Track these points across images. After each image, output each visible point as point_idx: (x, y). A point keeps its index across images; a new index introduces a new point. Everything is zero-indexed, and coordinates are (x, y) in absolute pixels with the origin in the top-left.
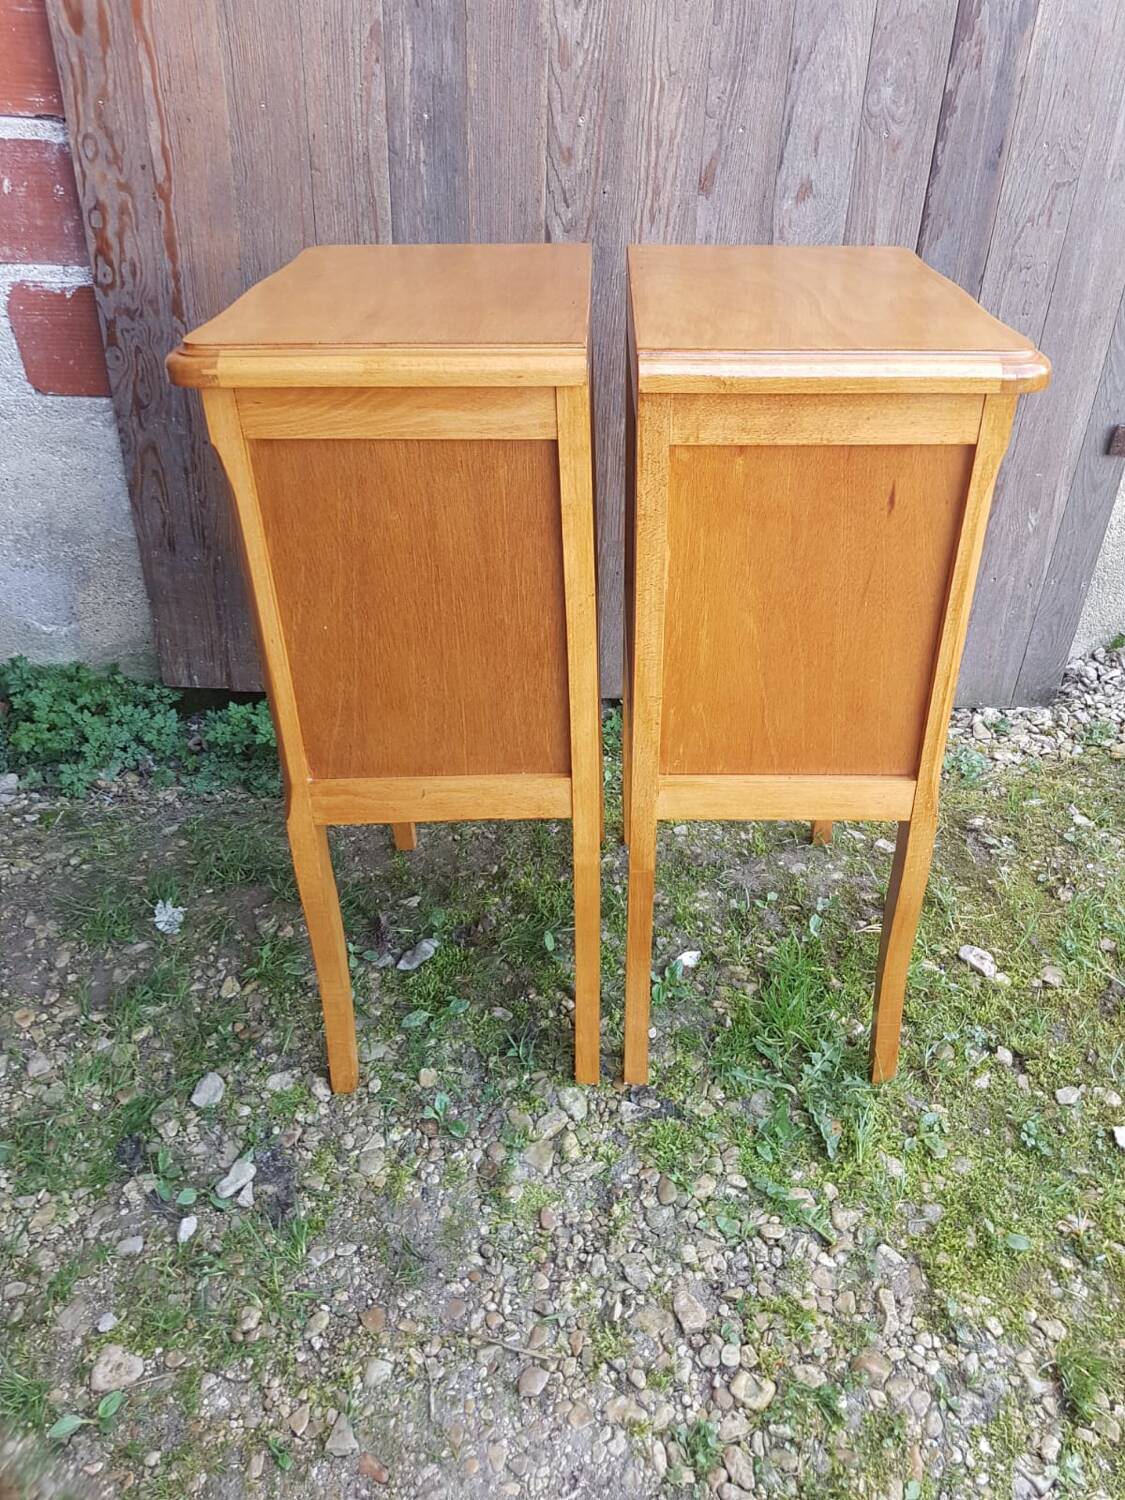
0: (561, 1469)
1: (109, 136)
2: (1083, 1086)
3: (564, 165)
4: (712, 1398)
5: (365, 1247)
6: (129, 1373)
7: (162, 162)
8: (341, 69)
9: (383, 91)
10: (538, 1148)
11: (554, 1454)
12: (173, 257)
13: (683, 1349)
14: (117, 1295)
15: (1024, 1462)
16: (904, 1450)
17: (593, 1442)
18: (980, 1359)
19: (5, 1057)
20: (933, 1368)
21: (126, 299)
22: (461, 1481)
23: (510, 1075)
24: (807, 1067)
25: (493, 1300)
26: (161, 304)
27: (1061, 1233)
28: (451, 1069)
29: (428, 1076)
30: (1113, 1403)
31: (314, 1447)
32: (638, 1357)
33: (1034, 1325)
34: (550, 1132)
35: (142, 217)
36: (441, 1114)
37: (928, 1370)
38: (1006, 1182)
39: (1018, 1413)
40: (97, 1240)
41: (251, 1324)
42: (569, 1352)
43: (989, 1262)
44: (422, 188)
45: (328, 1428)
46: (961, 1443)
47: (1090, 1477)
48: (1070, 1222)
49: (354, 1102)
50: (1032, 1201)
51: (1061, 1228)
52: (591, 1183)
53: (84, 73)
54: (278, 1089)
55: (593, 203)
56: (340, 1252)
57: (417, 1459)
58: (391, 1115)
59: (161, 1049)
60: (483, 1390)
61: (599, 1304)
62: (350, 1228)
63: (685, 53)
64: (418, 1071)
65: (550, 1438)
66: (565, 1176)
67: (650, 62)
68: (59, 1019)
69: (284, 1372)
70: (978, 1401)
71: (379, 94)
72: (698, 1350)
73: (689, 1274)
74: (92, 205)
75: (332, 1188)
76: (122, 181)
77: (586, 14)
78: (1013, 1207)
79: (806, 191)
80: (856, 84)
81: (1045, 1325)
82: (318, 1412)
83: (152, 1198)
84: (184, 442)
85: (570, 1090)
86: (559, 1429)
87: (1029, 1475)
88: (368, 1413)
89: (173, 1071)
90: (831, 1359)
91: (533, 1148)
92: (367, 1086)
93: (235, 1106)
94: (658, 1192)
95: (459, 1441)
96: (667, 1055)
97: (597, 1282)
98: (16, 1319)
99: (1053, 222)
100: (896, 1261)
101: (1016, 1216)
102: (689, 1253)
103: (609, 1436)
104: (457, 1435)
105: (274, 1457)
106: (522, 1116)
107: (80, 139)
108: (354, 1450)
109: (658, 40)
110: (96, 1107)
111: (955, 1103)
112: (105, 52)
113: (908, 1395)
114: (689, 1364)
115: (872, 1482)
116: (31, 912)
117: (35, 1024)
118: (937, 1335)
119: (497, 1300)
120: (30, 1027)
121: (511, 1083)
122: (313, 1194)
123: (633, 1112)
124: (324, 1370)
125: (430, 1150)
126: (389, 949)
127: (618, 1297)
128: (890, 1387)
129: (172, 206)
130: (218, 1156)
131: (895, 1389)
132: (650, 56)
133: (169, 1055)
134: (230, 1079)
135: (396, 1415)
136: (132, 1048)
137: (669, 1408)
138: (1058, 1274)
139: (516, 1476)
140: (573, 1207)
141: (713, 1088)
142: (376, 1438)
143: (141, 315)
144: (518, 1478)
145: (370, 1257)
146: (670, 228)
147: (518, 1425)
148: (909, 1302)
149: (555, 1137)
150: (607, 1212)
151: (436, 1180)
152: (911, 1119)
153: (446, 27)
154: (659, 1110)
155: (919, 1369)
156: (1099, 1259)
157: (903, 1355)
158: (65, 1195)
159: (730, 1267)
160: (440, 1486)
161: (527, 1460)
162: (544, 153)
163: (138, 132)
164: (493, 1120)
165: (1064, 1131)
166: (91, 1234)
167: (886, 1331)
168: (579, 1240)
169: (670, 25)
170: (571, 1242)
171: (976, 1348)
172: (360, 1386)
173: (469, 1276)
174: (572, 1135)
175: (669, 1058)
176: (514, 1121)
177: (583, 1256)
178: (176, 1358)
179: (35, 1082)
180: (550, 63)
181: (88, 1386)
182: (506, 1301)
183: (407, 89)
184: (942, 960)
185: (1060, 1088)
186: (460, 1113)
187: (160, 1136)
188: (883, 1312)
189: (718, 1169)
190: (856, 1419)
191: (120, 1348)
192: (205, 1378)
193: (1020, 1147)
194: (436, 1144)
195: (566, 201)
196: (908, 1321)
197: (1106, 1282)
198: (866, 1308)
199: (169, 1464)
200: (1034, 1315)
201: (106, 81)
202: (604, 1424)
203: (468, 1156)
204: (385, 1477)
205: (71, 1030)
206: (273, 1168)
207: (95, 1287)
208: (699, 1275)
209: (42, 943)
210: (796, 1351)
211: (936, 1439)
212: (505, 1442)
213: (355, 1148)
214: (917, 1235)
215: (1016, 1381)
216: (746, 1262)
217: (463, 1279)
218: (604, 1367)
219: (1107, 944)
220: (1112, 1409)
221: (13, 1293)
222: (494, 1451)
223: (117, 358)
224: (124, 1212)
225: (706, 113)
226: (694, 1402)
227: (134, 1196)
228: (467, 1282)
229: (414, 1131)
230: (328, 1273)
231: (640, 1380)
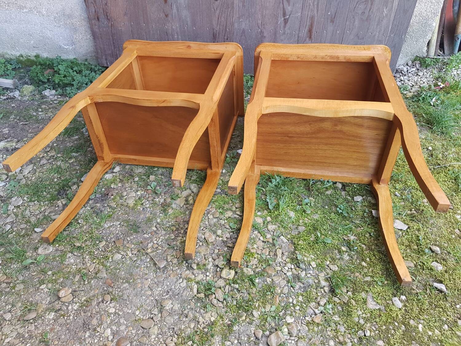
0: (165, 289)
4: (216, 274)
5: (122, 223)
6: (48, 250)
10: (181, 200)
11: (164, 285)
13: (210, 259)
15: (313, 304)
16: (273, 296)
17: (176, 283)
18: (306, 273)
19: (33, 165)
20: (289, 274)
22: (134, 289)
24: (270, 184)
25: (156, 240)
27: (345, 239)
28: (160, 176)
29: (152, 178)
30: (348, 291)
31: (94, 275)
32: (196, 260)
33: (327, 265)
34: (185, 195)
36: (153, 188)
37: (287, 274)
38: (330, 223)
39: (315, 290)
40: (48, 215)
42: (175, 257)
43: (316, 245)
45: (99, 270)
46: (293, 297)
47: (334, 311)
48: (348, 237)
49: (129, 183)
50: (336, 229)
51: (344, 238)
54: (108, 178)
56: (114, 224)
57: (123, 282)
58: (139, 188)
59: (76, 165)
62: (119, 217)
64: (149, 176)
65: (163, 280)
66: (187, 208)
68: (50, 156)
69: (90, 255)
70: (302, 285)
72: (214, 260)
75: (117, 206)
78: (329, 230)
81: (331, 266)
82: (97, 266)
83: (65, 205)
85: (194, 185)
86: (167, 278)
87: (313, 309)
88: (112, 268)
89: (78, 172)
90: (256, 267)
91: (179, 199)
92: (134, 179)
94: (214, 214)
100: (285, 242)
101: (330, 233)
102: (219, 232)
103: (181, 281)
104: (136, 277)
105: (82, 276)
106: (177, 191)
108: (105, 277)
110: (55, 180)
111: (318, 197)
113: (279, 281)
114: (211, 264)
115: (260, 304)
118: (293, 265)
119: (157, 240)
122: (110, 207)
125: (148, 197)
128: (274, 278)
131: (275, 279)
133: (78, 167)
135: (120, 269)
136: (68, 165)
137: (202, 275)
138: (340, 252)
139: (151, 289)
142: (112, 275)
144: (151, 290)
145: (123, 226)
147: (155, 276)
149: (186, 197)
151: (148, 206)
152: (301, 201)
154: (220, 192)
155: (285, 274)
156: (355, 248)
157: (280, 269)
158: (42, 203)
160: (128, 289)
161: (155, 285)
164: (169, 191)
165: (354, 209)
166: (46, 214)
167: (276, 261)
170: (184, 226)
171: (305, 270)
172: (111, 260)
173: (151, 233)
174: (192, 197)
175: (228, 178)
176: (175, 192)
178: (62, 248)
181: (37, 253)
182: (160, 241)
185: (356, 196)
187: (71, 189)
188: (277, 256)
189: (234, 209)
190: (260, 286)
191: (46, 244)
192: (68, 254)
193: (337, 213)
194: (151, 196)
196: (285, 259)
197: (356, 256)
198: (272, 254)
199: (53, 275)
200: (328, 263)
202: (180, 278)
203: (160, 200)
204: (112, 285)
205: (52, 159)
206: (101, 199)
207: (44, 227)
211: (285, 294)
212: (150, 280)
213: (126, 195)
214: (294, 235)
215: (316, 281)
217: (149, 233)
218: (185, 262)
220: (347, 293)
221: (23, 227)
222: (145, 282)
224: (57, 208)
226: (210, 275)
227: (60, 204)
228: (150, 235)
229: (144, 192)
230: (110, 229)
231: (195, 266)
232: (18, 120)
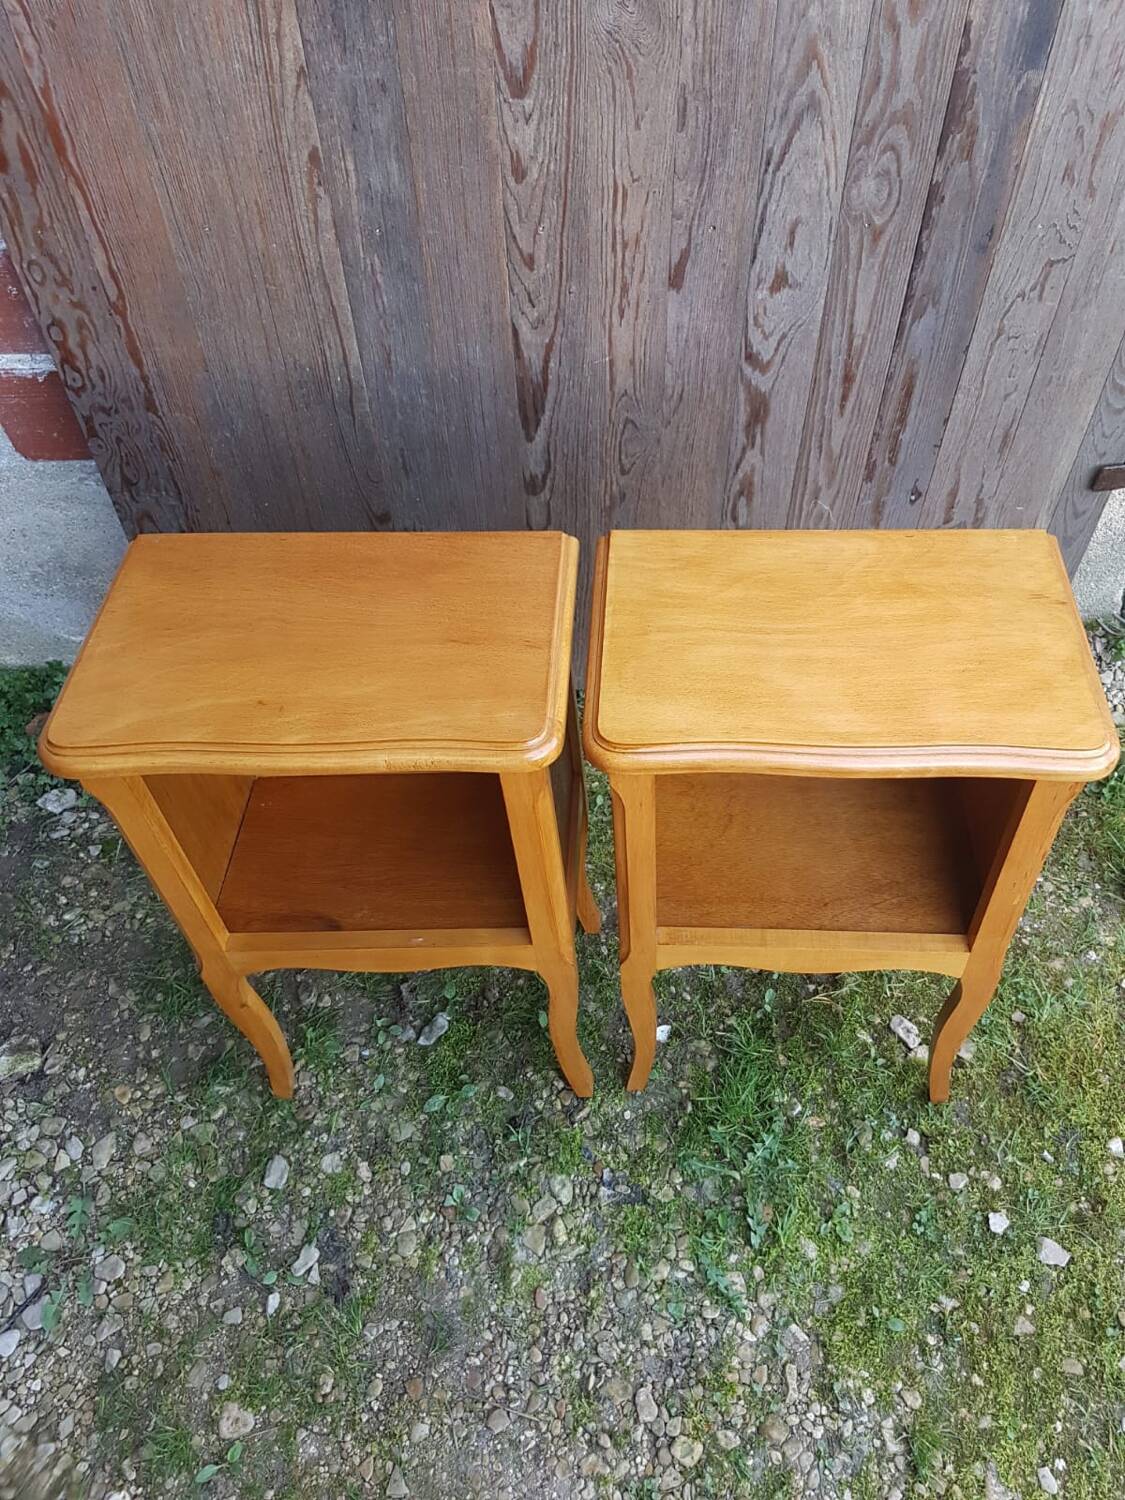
1: (54, 261)
2: (973, 1168)
3: (527, 271)
4: (657, 1455)
5: (406, 1323)
6: (245, 1425)
7: (113, 283)
8: (283, 194)
9: (329, 212)
10: (534, 1232)
12: (139, 364)
14: (229, 1358)
17: (571, 1490)
18: (854, 1425)
19: (114, 1133)
20: (819, 1433)
21: (100, 400)
23: (513, 1159)
24: (750, 1155)
25: (500, 1372)
26: (135, 406)
27: (932, 1312)
28: (465, 1152)
29: (447, 1161)
30: (945, 1464)
31: (379, 1491)
32: (605, 1422)
33: (899, 1394)
34: (543, 1218)
35: (101, 331)
36: (458, 1200)
37: (814, 1435)
38: (896, 1264)
39: (876, 1468)
40: (208, 1307)
41: (328, 1389)
42: (556, 1416)
43: (871, 1340)
44: (381, 297)
45: (387, 1478)
46: (831, 1493)
48: (940, 1303)
49: (391, 1184)
50: (913, 1285)
51: (933, 1308)
52: (574, 1265)
53: (17, 207)
54: (330, 1171)
55: (559, 302)
56: (387, 1327)
58: (419, 1199)
59: (235, 1128)
60: (495, 1446)
61: (578, 1375)
62: (394, 1305)
63: (648, 160)
64: (437, 1157)
65: (542, 1486)
66: (554, 1258)
67: (611, 171)
68: (151, 1097)
69: (353, 1429)
70: (848, 1460)
71: (326, 214)
73: (645, 1351)
74: (50, 321)
75: (378, 1268)
76: (75, 300)
77: (538, 129)
78: (898, 1288)
79: (781, 281)
80: (835, 181)
81: (907, 1396)
82: (379, 1463)
83: (243, 1271)
84: (177, 511)
85: (559, 1178)
86: (548, 1479)
88: (414, 1465)
89: (246, 1149)
90: (745, 1425)
91: (529, 1232)
92: (400, 1170)
93: (299, 1186)
94: (625, 1276)
95: (478, 1488)
96: (638, 1138)
97: (578, 1355)
98: (159, 1374)
99: (1045, 295)
100: (802, 1340)
101: (899, 1297)
102: (647, 1332)
103: (583, 1486)
104: (477, 1482)
106: (521, 1200)
107: (25, 266)
108: (406, 1493)
109: (617, 150)
110: (192, 1184)
111: (866, 1185)
112: (34, 188)
113: (797, 1455)
116: (112, 980)
117: (132, 1100)
118: (825, 1404)
119: (503, 1372)
120: (129, 1103)
121: (512, 1168)
122: (364, 1272)
123: (609, 1197)
124: (382, 1428)
125: (451, 1234)
126: (411, 1022)
127: (592, 1369)
128: (785, 1448)
129: (129, 321)
130: (290, 1235)
131: (789, 1450)
132: (611, 165)
133: (242, 1134)
134: (292, 1159)
135: (434, 1466)
136: (212, 1128)
137: (626, 1464)
138: (923, 1352)
140: (560, 1287)
141: (673, 1173)
142: (421, 1485)
143: (116, 411)
145: (410, 1331)
146: (640, 321)
147: (519, 1475)
148: (807, 1376)
149: (547, 1220)
150: (586, 1293)
151: (457, 1262)
152: (830, 1202)
153: (389, 149)
154: (629, 1196)
155: (808, 1433)
156: (957, 1337)
157: (798, 1421)
158: (179, 1264)
159: (676, 1344)
162: (504, 261)
163: (83, 257)
164: (499, 1205)
165: (949, 1214)
166: (203, 1303)
167: (788, 1400)
168: (564, 1318)
169: (630, 136)
170: (559, 1319)
171: (852, 1415)
172: (408, 1443)
173: (483, 1350)
174: (560, 1221)
175: (640, 1140)
176: (516, 1206)
177: (567, 1331)
178: (277, 1416)
179: (141, 1159)
180: (504, 177)
181: (218, 1434)
182: (509, 1373)
183: (355, 208)
184: (875, 1031)
185: (954, 1171)
186: (473, 1196)
187: (244, 1212)
188: (787, 1384)
189: (672, 1255)
190: (758, 1473)
191: (236, 1405)
192: (298, 1433)
193: (912, 1230)
194: (455, 1228)
195: (530, 301)
196: (806, 1392)
197: (958, 1358)
198: (774, 1380)
200: (900, 1385)
201: (41, 213)
202: (579, 1477)
203: (480, 1239)
205: (162, 1108)
206: (333, 1249)
207: (211, 1349)
208: (653, 1351)
209: (126, 1015)
210: (720, 1418)
211: (813, 1490)
212: (510, 1489)
213: (393, 1230)
214: (820, 1316)
215: (877, 1443)
216: (688, 1340)
217: (478, 1354)
218: (581, 1430)
219: (1018, 1016)
220: (944, 1468)
221: (153, 1352)
223: (100, 446)
224: (225, 1283)
225: (673, 216)
226: (643, 1460)
227: (230, 1269)
228: (482, 1356)
229: (437, 1215)
230: (380, 1345)
231: (605, 1441)
232: (13, 953)
